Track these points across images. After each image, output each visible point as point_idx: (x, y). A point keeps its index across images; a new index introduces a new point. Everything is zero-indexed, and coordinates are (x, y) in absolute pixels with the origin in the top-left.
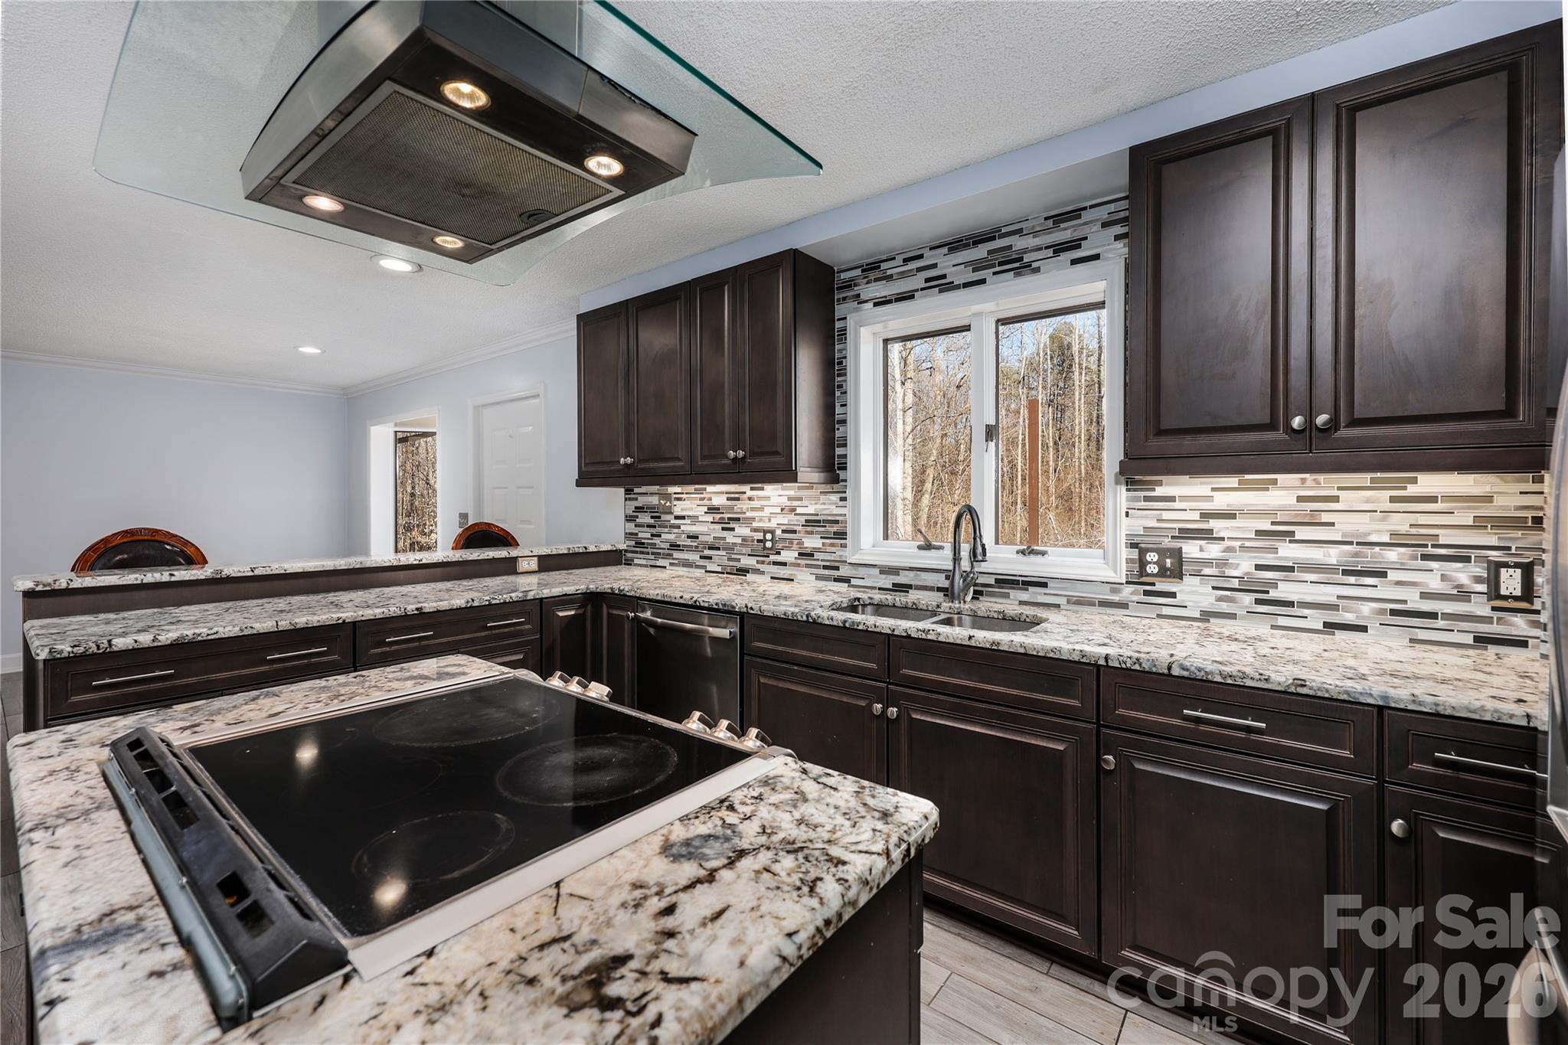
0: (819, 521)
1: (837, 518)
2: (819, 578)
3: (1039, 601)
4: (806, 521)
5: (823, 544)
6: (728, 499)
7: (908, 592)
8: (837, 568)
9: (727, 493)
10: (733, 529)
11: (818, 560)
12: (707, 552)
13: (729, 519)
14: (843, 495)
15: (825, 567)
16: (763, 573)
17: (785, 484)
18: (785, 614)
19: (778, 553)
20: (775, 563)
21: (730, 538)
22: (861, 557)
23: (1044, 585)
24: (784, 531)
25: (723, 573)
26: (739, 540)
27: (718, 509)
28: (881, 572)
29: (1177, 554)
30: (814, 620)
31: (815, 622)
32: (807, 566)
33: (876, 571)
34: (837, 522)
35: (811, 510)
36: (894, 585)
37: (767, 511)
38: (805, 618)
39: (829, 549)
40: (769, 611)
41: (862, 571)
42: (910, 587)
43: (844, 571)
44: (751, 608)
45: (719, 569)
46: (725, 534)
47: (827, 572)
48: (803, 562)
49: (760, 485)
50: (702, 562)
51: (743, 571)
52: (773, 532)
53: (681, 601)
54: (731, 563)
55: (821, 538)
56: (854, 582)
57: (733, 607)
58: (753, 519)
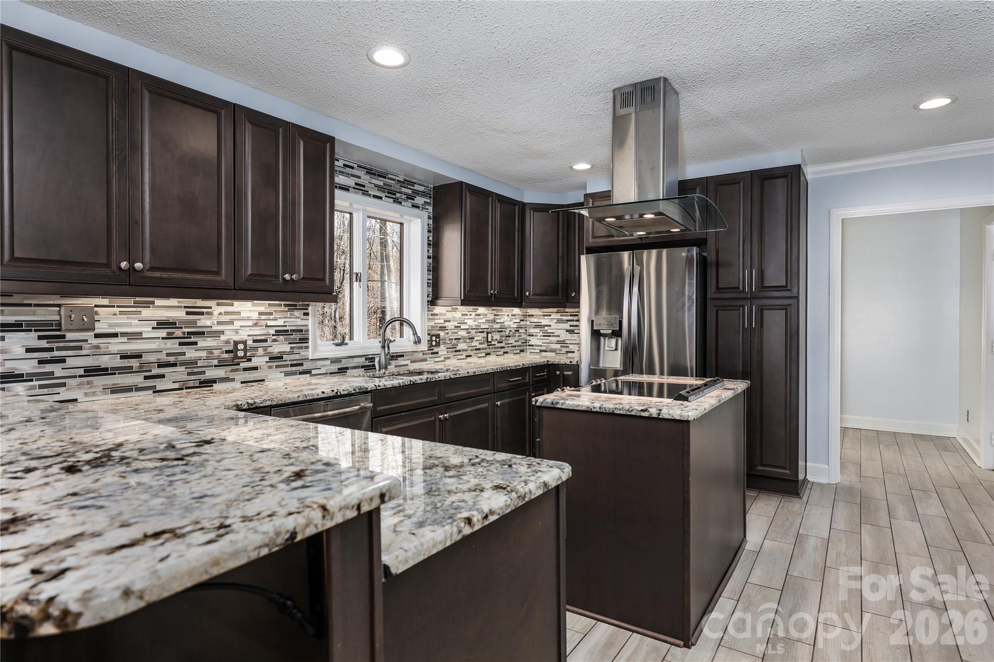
0: (287, 331)
1: (301, 328)
2: (287, 374)
3: (402, 364)
4: (276, 331)
5: (291, 348)
6: (188, 313)
7: (346, 372)
8: (302, 365)
9: (185, 307)
10: (195, 343)
11: (286, 361)
12: (156, 371)
13: (189, 333)
14: (306, 311)
15: (292, 365)
16: (233, 380)
17: (255, 302)
18: (399, 384)
19: (250, 360)
20: (245, 369)
21: (191, 354)
22: (319, 354)
23: (403, 356)
24: (254, 341)
25: (182, 389)
26: (204, 354)
27: (175, 323)
28: (332, 362)
29: (438, 336)
30: (414, 382)
31: (414, 384)
32: (277, 367)
33: (328, 362)
34: (301, 331)
35: (280, 322)
36: (339, 369)
37: (237, 324)
38: (409, 383)
39: (296, 351)
40: (389, 385)
41: (320, 363)
42: (347, 368)
43: (306, 366)
44: (379, 386)
45: (176, 386)
46: (184, 349)
47: (294, 369)
48: (274, 364)
49: (229, 301)
50: (149, 383)
51: (208, 383)
52: (245, 343)
53: (324, 396)
54: (192, 377)
55: (289, 343)
56: (313, 372)
57: (367, 388)
58: (222, 332)
